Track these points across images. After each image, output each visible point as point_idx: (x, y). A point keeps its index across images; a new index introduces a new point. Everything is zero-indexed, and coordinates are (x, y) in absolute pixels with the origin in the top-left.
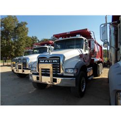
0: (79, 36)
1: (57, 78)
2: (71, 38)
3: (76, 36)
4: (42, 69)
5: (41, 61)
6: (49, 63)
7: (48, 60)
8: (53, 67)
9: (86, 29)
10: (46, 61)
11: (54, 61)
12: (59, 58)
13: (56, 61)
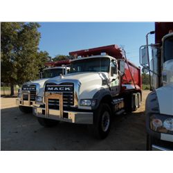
0: (104, 55)
1: (69, 113)
2: (93, 57)
3: (100, 54)
4: (49, 99)
5: (49, 89)
6: (59, 91)
7: (58, 88)
8: (64, 97)
9: (114, 46)
10: (56, 89)
11: (66, 89)
12: (73, 84)
13: (68, 89)
